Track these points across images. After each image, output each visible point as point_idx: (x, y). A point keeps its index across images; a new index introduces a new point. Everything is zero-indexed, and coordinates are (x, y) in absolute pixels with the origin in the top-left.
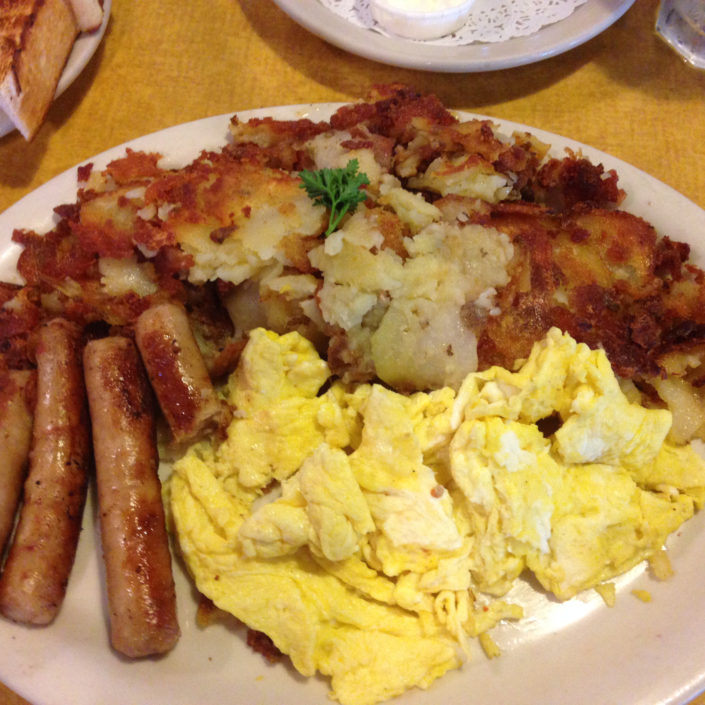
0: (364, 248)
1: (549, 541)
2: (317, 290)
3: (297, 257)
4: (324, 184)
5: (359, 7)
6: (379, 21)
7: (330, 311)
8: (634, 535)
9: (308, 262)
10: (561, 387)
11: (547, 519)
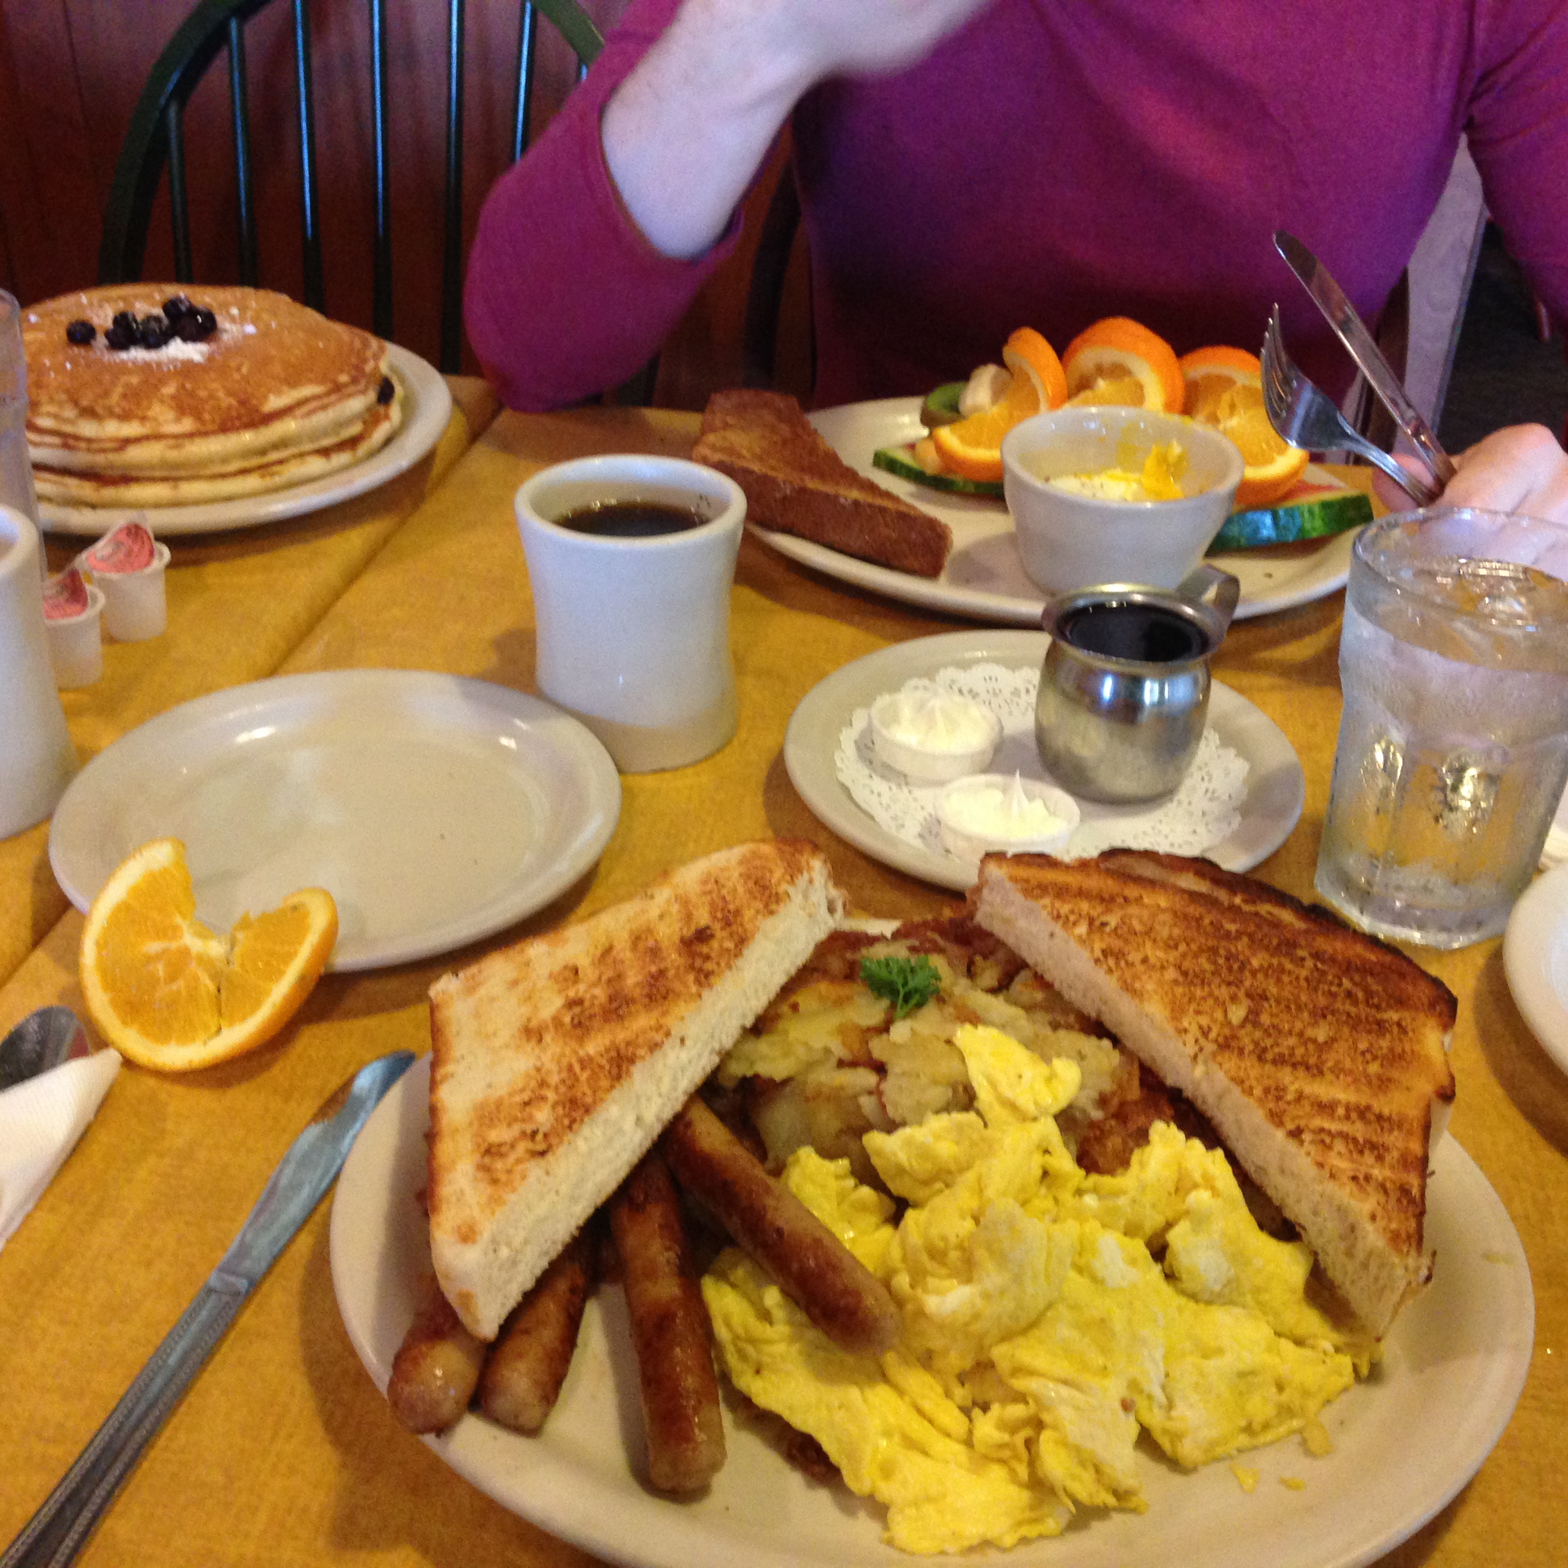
0: (938, 1038)
1: (1164, 1388)
2: (878, 1084)
3: (856, 1046)
4: (890, 973)
5: (926, 835)
6: (952, 849)
7: (895, 1105)
8: (1274, 1390)
9: (869, 1053)
10: (1173, 1191)
11: (1158, 1354)
